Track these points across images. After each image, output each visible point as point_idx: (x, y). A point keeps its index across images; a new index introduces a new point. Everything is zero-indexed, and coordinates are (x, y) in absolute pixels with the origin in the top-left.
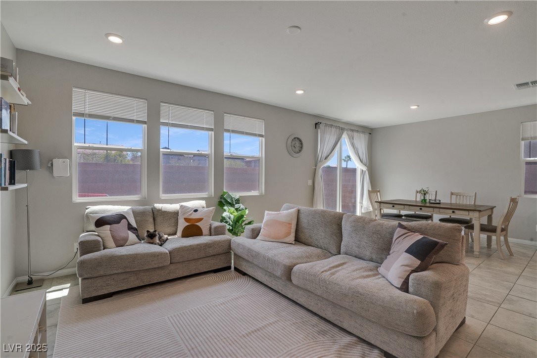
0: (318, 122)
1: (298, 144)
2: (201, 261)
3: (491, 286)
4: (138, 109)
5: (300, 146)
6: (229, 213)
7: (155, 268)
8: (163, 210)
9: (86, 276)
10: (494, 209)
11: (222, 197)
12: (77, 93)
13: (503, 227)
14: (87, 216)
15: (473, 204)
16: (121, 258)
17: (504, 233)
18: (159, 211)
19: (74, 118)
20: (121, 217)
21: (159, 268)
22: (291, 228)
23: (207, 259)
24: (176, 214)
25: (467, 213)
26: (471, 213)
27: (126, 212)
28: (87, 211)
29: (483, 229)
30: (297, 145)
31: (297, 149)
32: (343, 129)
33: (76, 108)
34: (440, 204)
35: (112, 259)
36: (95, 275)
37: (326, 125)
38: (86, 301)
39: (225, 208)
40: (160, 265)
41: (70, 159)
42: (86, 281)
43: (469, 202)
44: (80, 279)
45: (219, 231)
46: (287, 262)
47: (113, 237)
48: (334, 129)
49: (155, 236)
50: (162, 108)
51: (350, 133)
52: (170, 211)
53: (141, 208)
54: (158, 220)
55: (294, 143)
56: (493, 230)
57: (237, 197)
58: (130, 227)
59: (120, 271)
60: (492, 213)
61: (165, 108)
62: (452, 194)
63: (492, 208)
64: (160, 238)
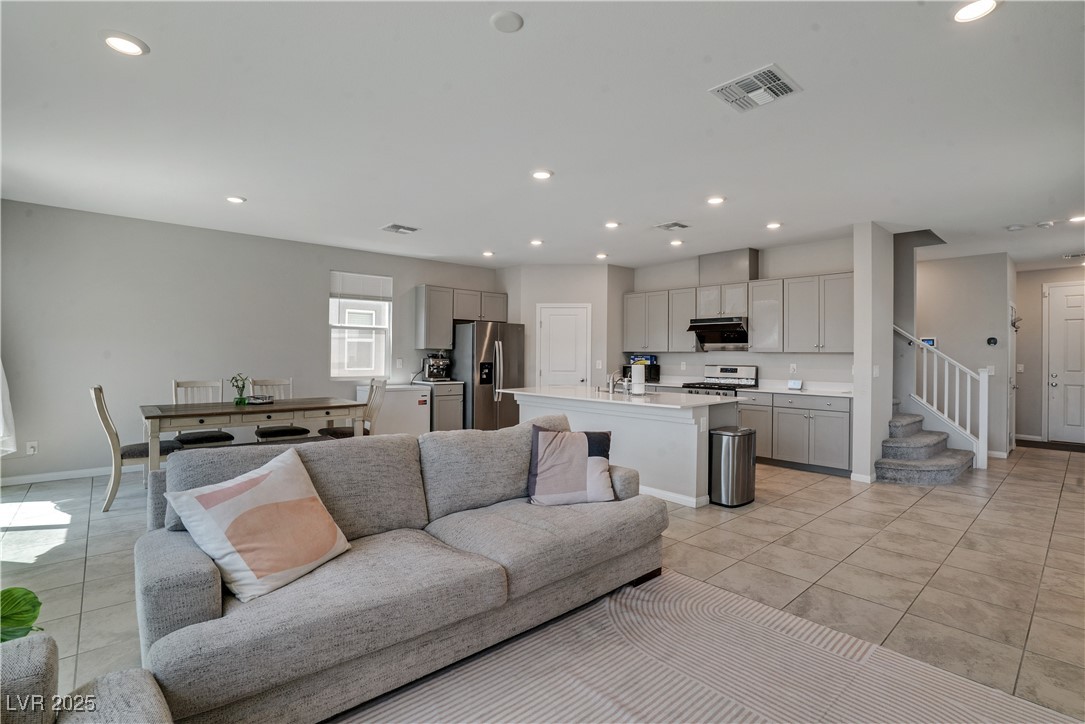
34: (271, 403)
62: (254, 383)
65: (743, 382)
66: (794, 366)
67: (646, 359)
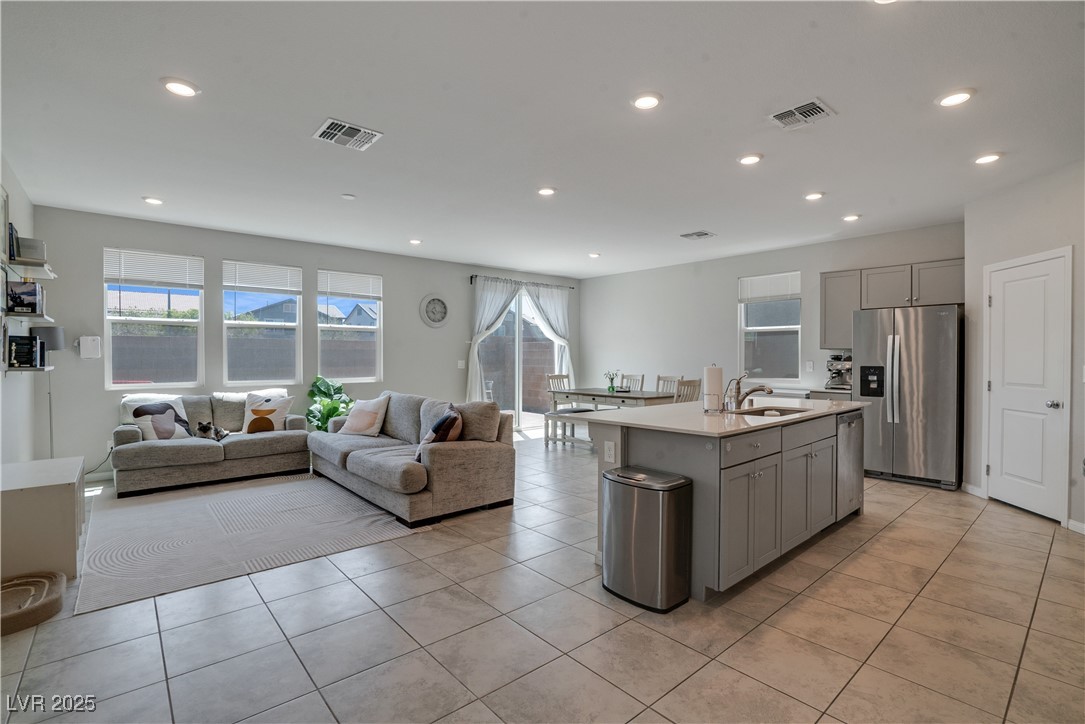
0: (474, 276)
1: (439, 308)
2: (266, 459)
4: (191, 269)
5: (443, 310)
6: (319, 405)
7: (205, 464)
8: (225, 399)
9: (122, 467)
11: (314, 385)
12: (109, 254)
14: (125, 406)
16: (163, 449)
18: (220, 401)
19: (105, 285)
20: (165, 408)
21: (210, 464)
22: (376, 418)
23: (274, 457)
24: (241, 405)
27: (175, 402)
28: (123, 400)
30: (437, 310)
31: (438, 316)
32: (518, 284)
33: (107, 272)
34: (629, 391)
35: (152, 450)
36: (131, 467)
37: (487, 278)
38: (121, 495)
39: (317, 398)
40: (212, 460)
41: (102, 336)
42: (123, 473)
44: (115, 471)
45: (295, 425)
46: (345, 449)
47: (155, 429)
48: (500, 285)
49: (209, 429)
50: (224, 267)
51: (532, 288)
52: (234, 400)
53: (195, 397)
54: (218, 412)
55: (431, 307)
57: (338, 385)
58: (178, 419)
59: (161, 464)
61: (229, 267)
62: (659, 379)
64: (217, 433)
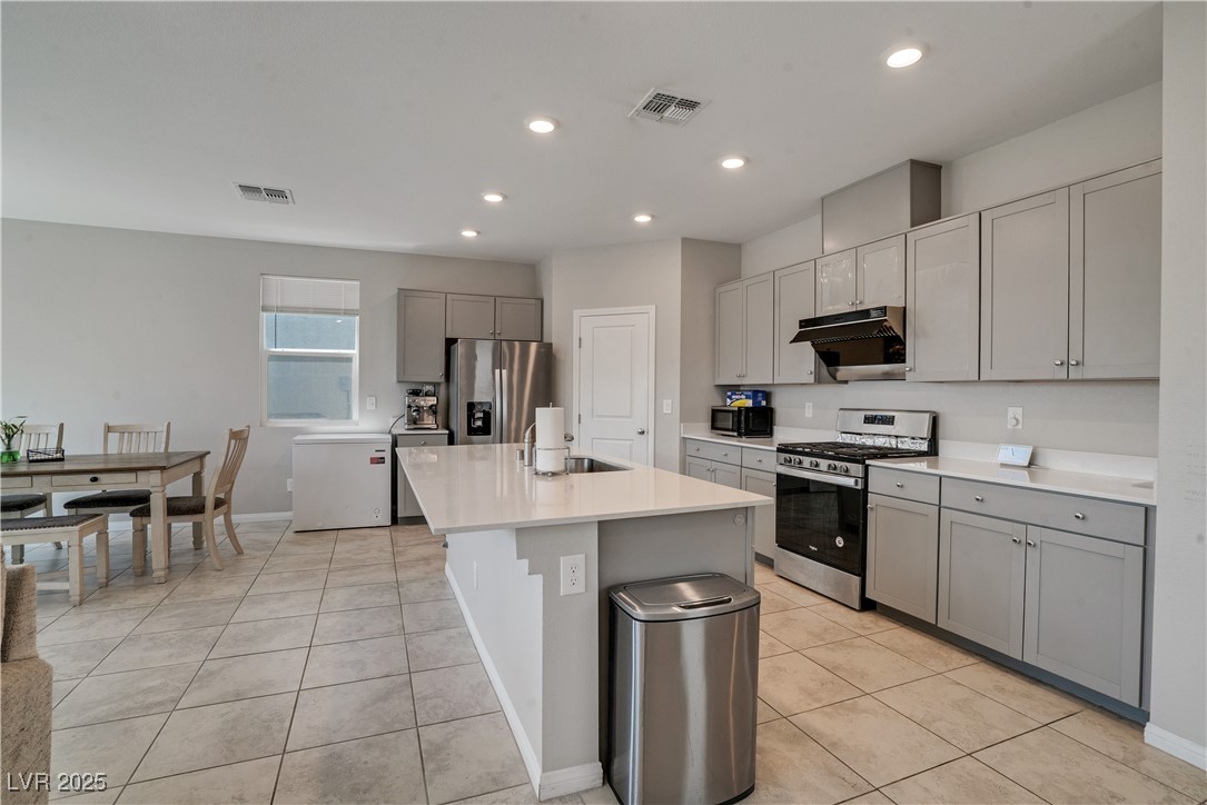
3: (171, 655)
10: (208, 457)
13: (222, 496)
15: (162, 450)
17: (224, 508)
25: (131, 477)
26: (142, 476)
29: (176, 508)
34: (61, 460)
43: (152, 447)
56: (198, 509)
60: (202, 467)
62: (109, 429)
63: (202, 457)
65: (906, 445)
66: (1018, 412)
67: (747, 397)
